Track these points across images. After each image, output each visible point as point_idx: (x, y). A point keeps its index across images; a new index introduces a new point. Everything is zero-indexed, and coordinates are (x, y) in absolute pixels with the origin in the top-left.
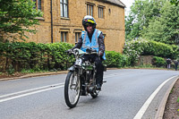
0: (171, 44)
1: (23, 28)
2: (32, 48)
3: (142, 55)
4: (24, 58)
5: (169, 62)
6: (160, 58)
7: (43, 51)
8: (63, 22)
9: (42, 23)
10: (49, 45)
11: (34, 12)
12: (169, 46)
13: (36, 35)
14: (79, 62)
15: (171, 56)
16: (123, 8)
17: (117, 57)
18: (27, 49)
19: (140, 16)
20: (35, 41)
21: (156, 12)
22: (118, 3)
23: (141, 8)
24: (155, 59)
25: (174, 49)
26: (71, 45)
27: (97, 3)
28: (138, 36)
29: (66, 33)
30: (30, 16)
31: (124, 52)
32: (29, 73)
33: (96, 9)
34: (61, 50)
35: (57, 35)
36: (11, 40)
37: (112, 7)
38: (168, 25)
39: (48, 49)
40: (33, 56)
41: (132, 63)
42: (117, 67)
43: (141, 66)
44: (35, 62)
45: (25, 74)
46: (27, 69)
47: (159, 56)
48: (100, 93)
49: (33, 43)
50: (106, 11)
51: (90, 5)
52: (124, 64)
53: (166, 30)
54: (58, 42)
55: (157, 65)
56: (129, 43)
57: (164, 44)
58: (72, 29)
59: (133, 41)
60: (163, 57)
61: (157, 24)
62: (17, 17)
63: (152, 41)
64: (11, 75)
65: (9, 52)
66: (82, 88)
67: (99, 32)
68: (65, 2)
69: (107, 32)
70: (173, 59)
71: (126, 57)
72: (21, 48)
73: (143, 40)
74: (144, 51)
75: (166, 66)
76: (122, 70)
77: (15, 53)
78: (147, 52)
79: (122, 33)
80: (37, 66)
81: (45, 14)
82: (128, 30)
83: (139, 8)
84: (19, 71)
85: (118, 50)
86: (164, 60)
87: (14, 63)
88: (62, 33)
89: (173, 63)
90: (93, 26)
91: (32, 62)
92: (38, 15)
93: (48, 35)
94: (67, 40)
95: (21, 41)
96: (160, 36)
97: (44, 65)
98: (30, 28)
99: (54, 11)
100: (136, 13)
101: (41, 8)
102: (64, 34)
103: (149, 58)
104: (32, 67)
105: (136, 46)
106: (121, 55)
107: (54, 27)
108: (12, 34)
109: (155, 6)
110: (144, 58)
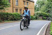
0: (47, 13)
1: (5, 8)
2: (7, 14)
4: (5, 17)
5: (47, 18)
6: (44, 17)
7: (10, 15)
8: (16, 7)
10: (12, 13)
12: (47, 14)
13: (9, 10)
15: (47, 16)
17: (32, 17)
18: (6, 14)
20: (8, 12)
21: (43, 4)
24: (43, 17)
25: (48, 14)
26: (19, 13)
27: (26, 1)
28: (38, 11)
30: (7, 5)
31: (34, 15)
32: (6, 22)
33: (26, 3)
34: (16, 15)
35: (15, 10)
36: (1, 12)
38: (47, 8)
39: (12, 14)
40: (8, 16)
41: (36, 19)
43: (39, 19)
44: (8, 18)
45: (5, 22)
48: (29, 27)
49: (7, 13)
51: (24, 1)
52: (34, 19)
54: (15, 12)
55: (43, 19)
56: (35, 13)
57: (45, 13)
58: (19, 9)
59: (37, 12)
60: (45, 17)
61: (43, 7)
62: (3, 5)
63: (42, 12)
64: (1, 22)
65: (0, 15)
68: (17, 1)
70: (48, 17)
71: (34, 17)
72: (4, 14)
73: (40, 12)
74: (40, 15)
75: (46, 19)
76: (33, 21)
77: (2, 16)
78: (41, 15)
79: (34, 10)
81: (11, 4)
82: (35, 9)
84: (3, 21)
85: (32, 15)
86: (45, 18)
87: (2, 19)
88: (16, 10)
89: (48, 19)
91: (7, 18)
92: (9, 4)
93: (12, 10)
94: (17, 12)
95: (4, 12)
96: (44, 11)
97: (11, 19)
98: (7, 8)
99: (14, 3)
100: (37, 4)
101: (10, 2)
102: (17, 10)
104: (7, 20)
105: (37, 14)
107: (14, 8)
108: (1, 10)
109: (43, 2)
110: (40, 17)
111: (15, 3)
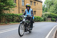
1: (10, 9)
2: (13, 15)
3: (48, 17)
7: (16, 16)
8: (22, 7)
9: (16, 7)
10: (18, 14)
11: (13, 4)
12: (56, 15)
13: (14, 11)
14: (24, 20)
16: (42, 2)
17: (40, 18)
19: (47, 5)
20: (14, 13)
21: (52, 4)
22: (40, 1)
23: (48, 2)
24: (52, 19)
27: (33, 1)
28: (47, 11)
29: (24, 10)
31: (42, 17)
33: (33, 3)
35: (21, 11)
36: (6, 13)
37: (38, 2)
38: (56, 8)
39: (18, 16)
40: (13, 18)
41: (45, 20)
42: (40, 21)
43: (47, 21)
44: (14, 20)
45: (10, 24)
46: (11, 22)
47: (53, 18)
50: (36, 3)
51: (31, 2)
52: (42, 20)
53: (55, 10)
54: (21, 14)
55: (53, 21)
56: (44, 14)
59: (45, 13)
61: (52, 8)
62: (8, 5)
63: (51, 13)
64: (6, 24)
65: (6, 16)
66: (25, 29)
67: (32, 9)
68: (23, 1)
69: (36, 10)
71: (42, 18)
72: (9, 15)
73: (48, 13)
74: (49, 16)
75: (55, 21)
77: (8, 17)
78: (49, 17)
79: (41, 11)
80: (14, 21)
81: (17, 5)
83: (47, 3)
85: (40, 16)
86: (55, 19)
87: (7, 20)
90: (30, 7)
92: (15, 5)
93: (18, 11)
95: (9, 13)
97: (17, 21)
98: (12, 9)
99: (20, 4)
101: (16, 3)
103: (50, 19)
105: (46, 15)
106: (41, 18)
107: (20, 9)
108: (6, 11)
109: (52, 2)
110: (48, 18)
111: (22, 3)
